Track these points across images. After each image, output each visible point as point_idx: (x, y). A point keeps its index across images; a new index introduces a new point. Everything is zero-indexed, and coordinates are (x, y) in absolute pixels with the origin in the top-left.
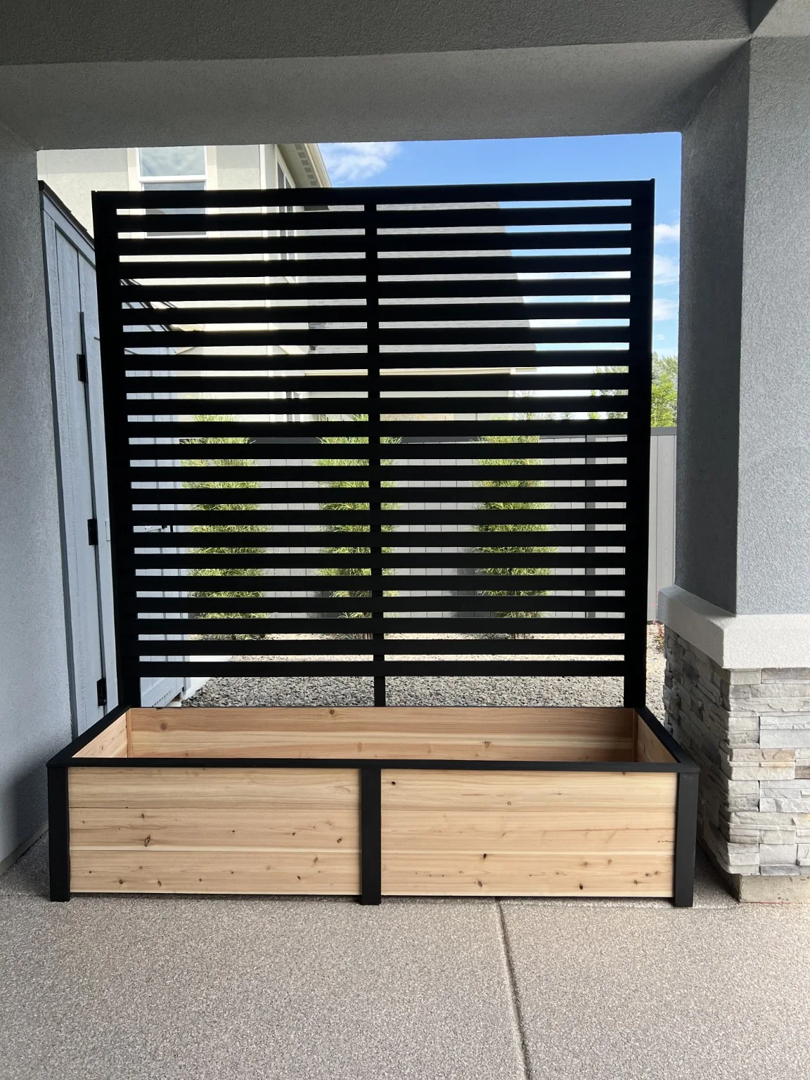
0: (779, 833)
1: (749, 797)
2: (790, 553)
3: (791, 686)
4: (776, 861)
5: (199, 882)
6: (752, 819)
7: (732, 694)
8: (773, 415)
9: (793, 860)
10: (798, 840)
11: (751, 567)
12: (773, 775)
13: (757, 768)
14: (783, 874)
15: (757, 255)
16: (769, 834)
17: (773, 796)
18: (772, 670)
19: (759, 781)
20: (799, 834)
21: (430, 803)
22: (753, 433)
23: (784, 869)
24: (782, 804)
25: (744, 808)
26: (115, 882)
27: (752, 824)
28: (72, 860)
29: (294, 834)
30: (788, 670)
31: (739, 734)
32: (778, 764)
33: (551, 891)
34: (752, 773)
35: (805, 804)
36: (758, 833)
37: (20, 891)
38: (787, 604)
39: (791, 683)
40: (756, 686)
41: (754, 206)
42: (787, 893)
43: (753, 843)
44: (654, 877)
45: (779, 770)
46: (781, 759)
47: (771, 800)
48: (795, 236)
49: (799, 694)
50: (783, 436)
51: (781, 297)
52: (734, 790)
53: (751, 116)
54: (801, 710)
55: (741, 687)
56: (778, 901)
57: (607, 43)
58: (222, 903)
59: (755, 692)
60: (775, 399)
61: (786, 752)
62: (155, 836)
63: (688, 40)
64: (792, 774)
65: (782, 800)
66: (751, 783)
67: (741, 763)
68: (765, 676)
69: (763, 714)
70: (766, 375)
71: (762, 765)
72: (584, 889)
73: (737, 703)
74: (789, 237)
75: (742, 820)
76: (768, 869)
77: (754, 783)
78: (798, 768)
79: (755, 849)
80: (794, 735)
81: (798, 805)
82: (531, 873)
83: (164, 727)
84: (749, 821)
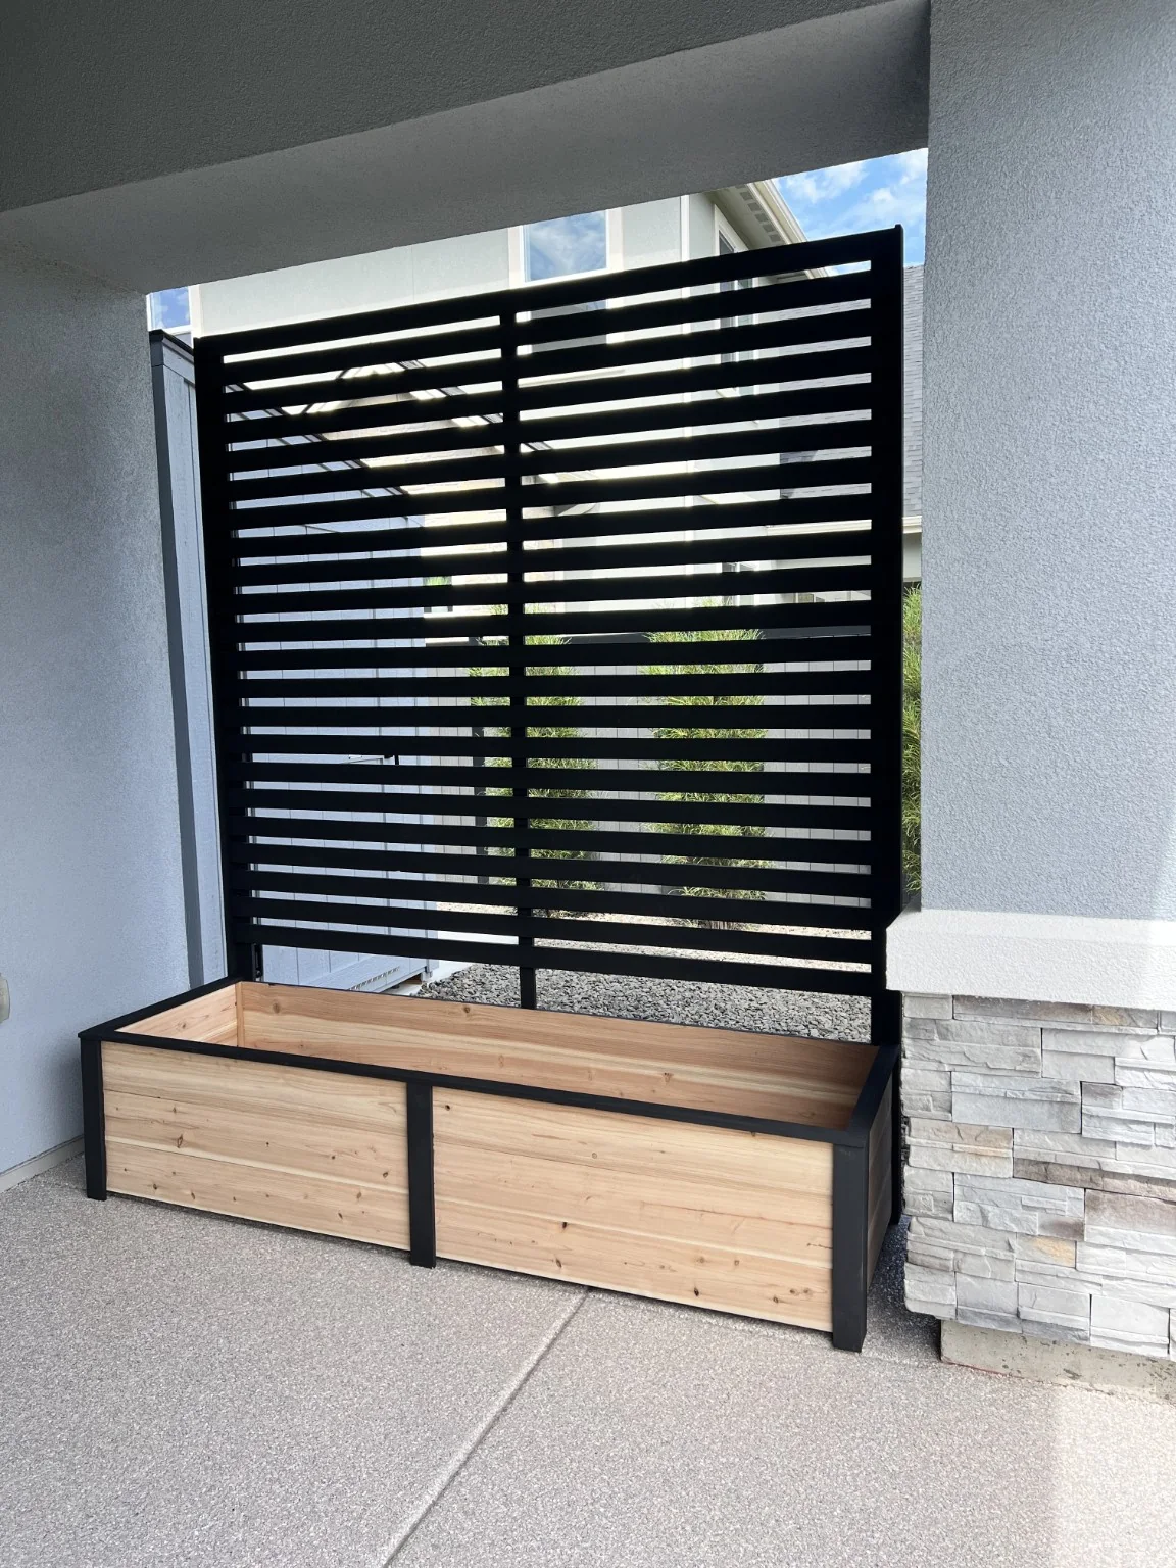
0: (986, 1261)
1: (937, 1195)
2: (1007, 815)
3: (1002, 1028)
4: (983, 1304)
5: (232, 1201)
6: (941, 1230)
7: (908, 1032)
8: (974, 591)
9: (1012, 1308)
10: (1019, 1277)
11: (944, 835)
12: (974, 1166)
13: (949, 1153)
14: (994, 1327)
15: (945, 337)
16: (969, 1259)
17: (977, 1201)
18: (969, 998)
19: (953, 1174)
20: (1020, 1268)
21: (493, 1141)
22: (944, 622)
23: (994, 1319)
24: (990, 1215)
25: (929, 1213)
26: (149, 1186)
27: (942, 1239)
28: (108, 1153)
29: (333, 1157)
30: (996, 1001)
31: (920, 1095)
32: (981, 1149)
33: (653, 1291)
34: (940, 1158)
35: (1027, 1220)
36: (952, 1255)
37: (69, 1181)
38: (1003, 896)
39: (1001, 1023)
40: (944, 1023)
41: (939, 259)
42: (1018, 1360)
43: (945, 1270)
44: (803, 1297)
45: (984, 1160)
46: (988, 1143)
47: (972, 1206)
48: (1007, 299)
49: (1015, 1042)
50: (993, 625)
51: (985, 403)
52: (912, 1183)
53: (933, 115)
54: (1018, 1068)
55: (920, 1022)
56: (1004, 1371)
57: (711, 43)
58: (257, 1232)
59: (944, 1031)
60: (979, 567)
61: (998, 1133)
62: (188, 1136)
63: (831, 14)
64: (1008, 1169)
65: (990, 1208)
66: (940, 1175)
67: (923, 1142)
68: (959, 1009)
69: (958, 1068)
70: (963, 528)
71: (956, 1149)
72: (700, 1296)
73: (914, 1046)
74: (997, 303)
75: (927, 1231)
76: (969, 1314)
77: (944, 1175)
78: (1016, 1162)
79: (947, 1279)
80: (1010, 1106)
81: (1015, 1220)
82: (627, 1260)
83: (277, 1009)
84: (937, 1233)
